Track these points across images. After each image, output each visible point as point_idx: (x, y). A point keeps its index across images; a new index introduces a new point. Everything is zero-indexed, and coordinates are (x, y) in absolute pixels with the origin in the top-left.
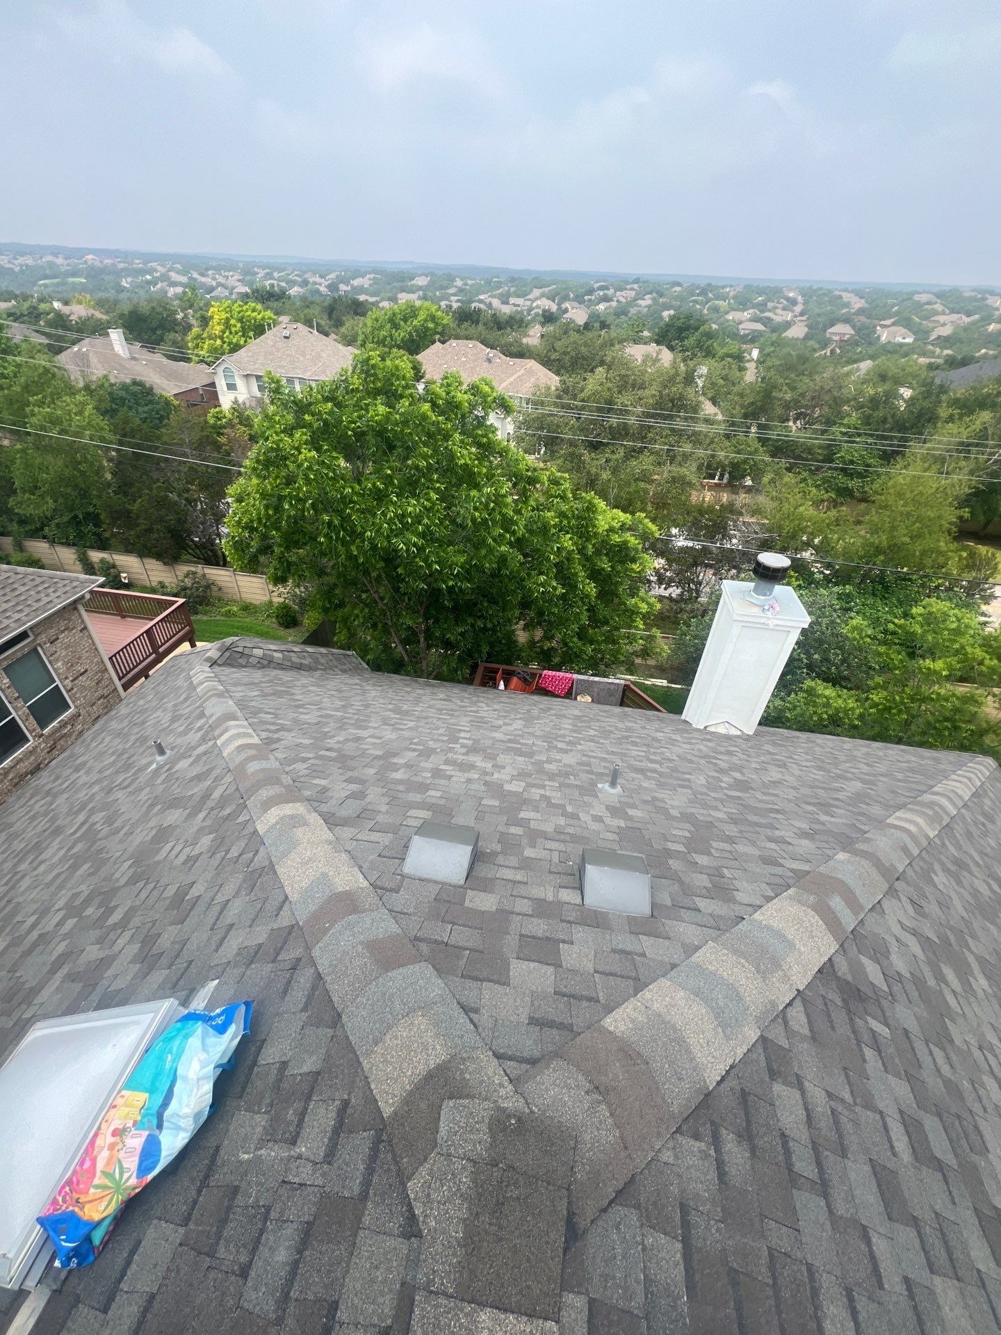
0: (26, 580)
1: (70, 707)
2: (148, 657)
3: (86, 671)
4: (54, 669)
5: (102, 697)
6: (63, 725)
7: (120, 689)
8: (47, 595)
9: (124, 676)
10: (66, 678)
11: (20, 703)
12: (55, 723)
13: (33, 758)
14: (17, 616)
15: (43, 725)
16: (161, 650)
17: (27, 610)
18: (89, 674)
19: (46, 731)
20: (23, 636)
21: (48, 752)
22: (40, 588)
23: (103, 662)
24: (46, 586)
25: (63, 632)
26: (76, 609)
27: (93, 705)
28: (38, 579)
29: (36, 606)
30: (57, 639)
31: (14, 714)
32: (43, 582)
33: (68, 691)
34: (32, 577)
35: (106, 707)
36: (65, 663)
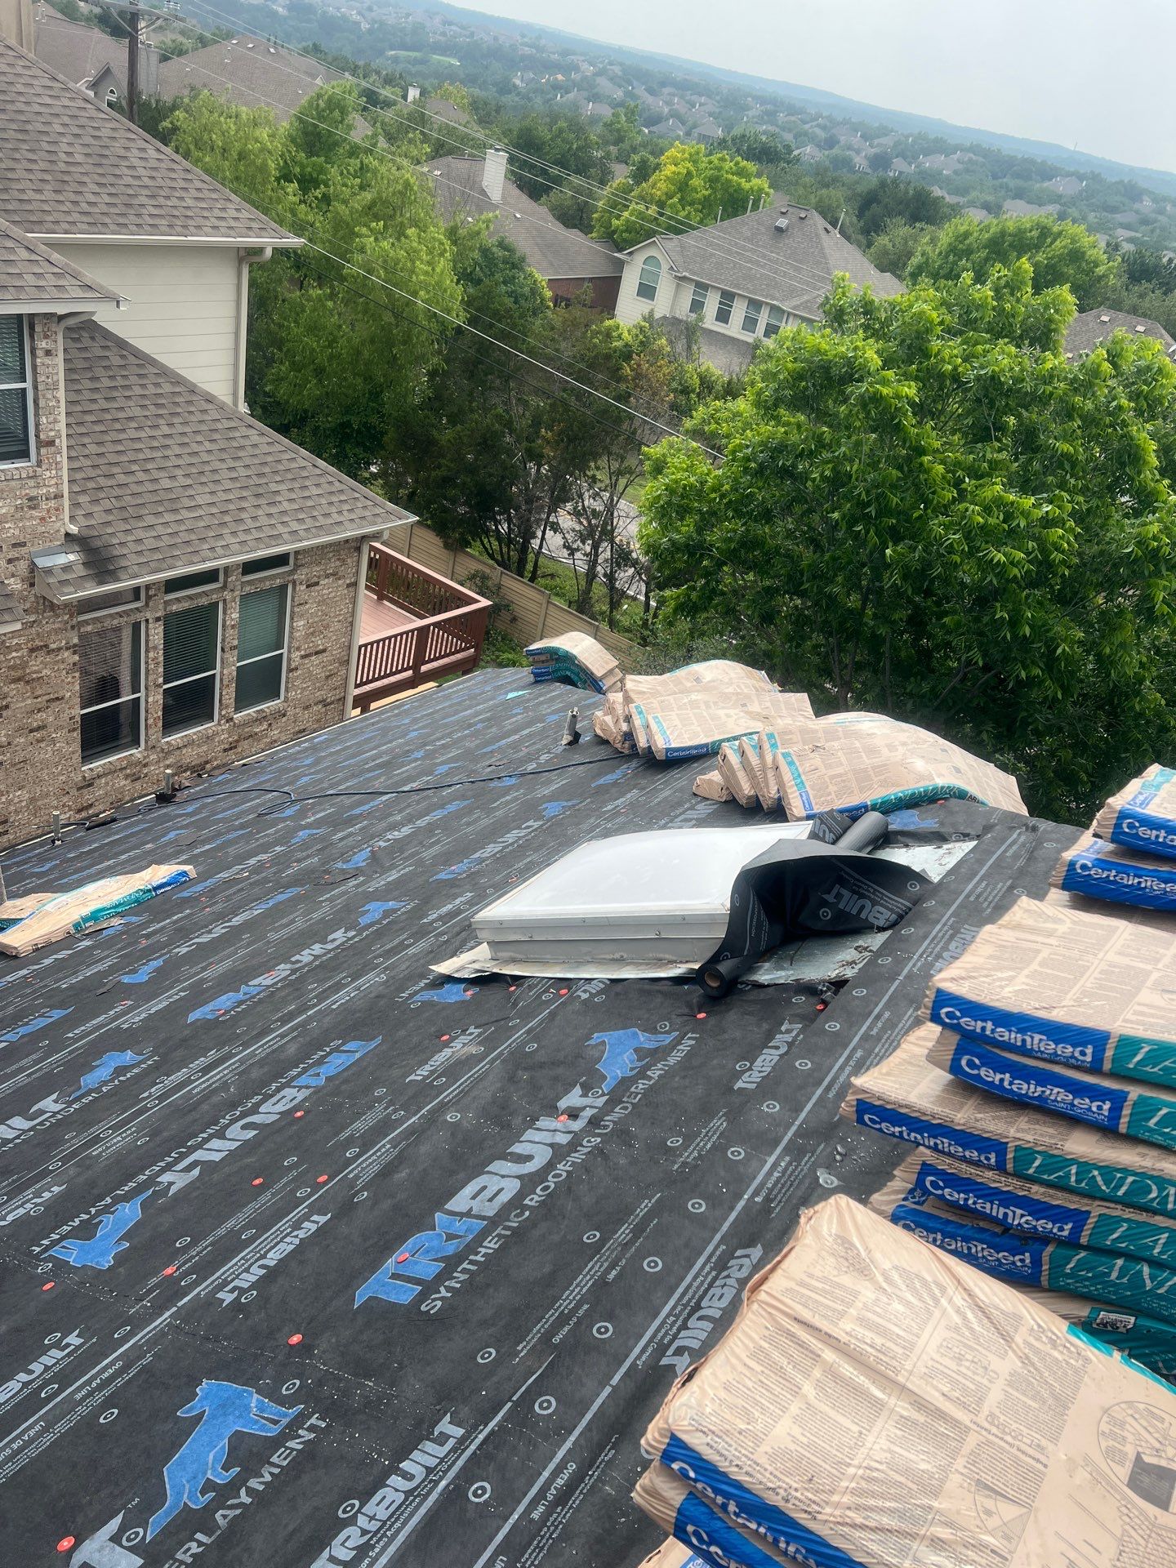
0: (323, 480)
1: (278, 696)
2: (404, 670)
3: (324, 651)
4: (292, 627)
5: (324, 703)
6: (261, 718)
7: (350, 701)
8: (340, 512)
9: (362, 684)
10: (298, 649)
11: (232, 657)
12: (251, 711)
13: (205, 748)
14: (295, 526)
15: (238, 709)
16: (424, 668)
17: (309, 523)
18: (326, 657)
19: (237, 717)
20: (281, 560)
21: (225, 750)
22: (334, 499)
23: (349, 647)
24: (343, 498)
25: (327, 576)
26: (358, 549)
27: (307, 708)
28: (337, 484)
29: (322, 521)
30: (317, 584)
31: (217, 671)
32: (342, 491)
33: (290, 670)
34: (331, 479)
35: (318, 721)
36: (307, 625)
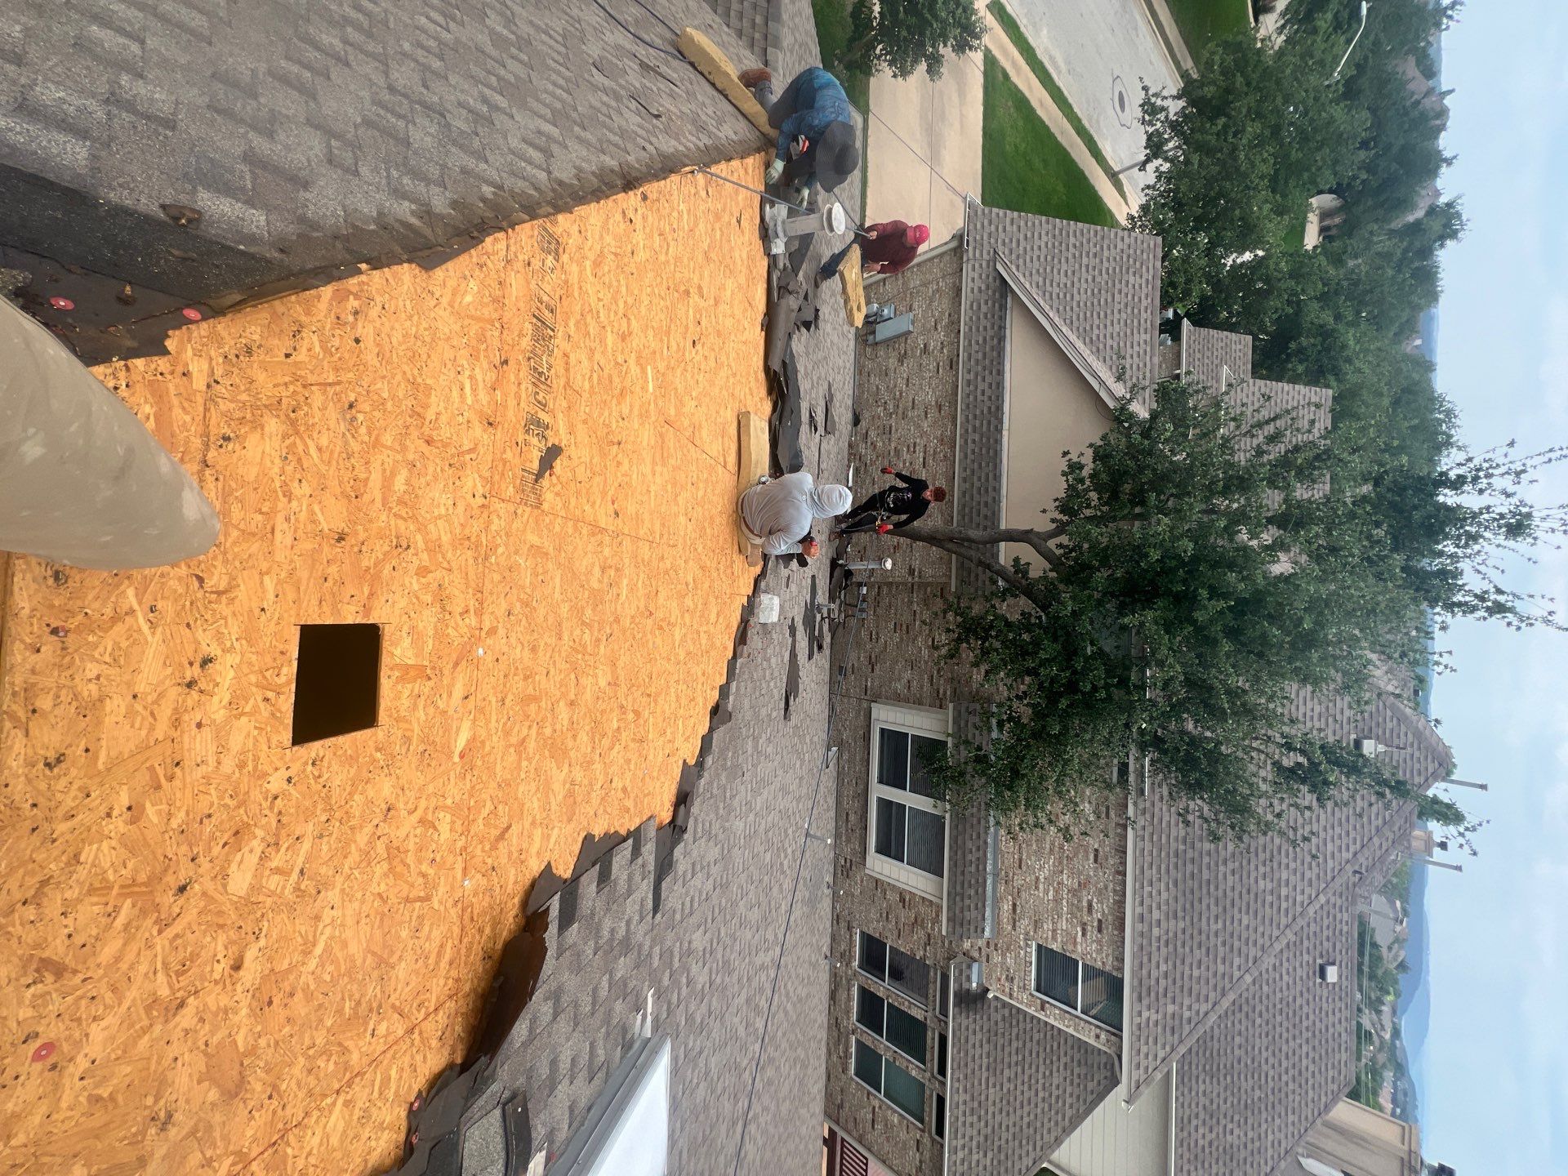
1: (856, 1075)
3: (873, 1127)
4: (896, 1112)
5: (841, 1106)
6: (847, 1055)
7: (836, 1128)
9: (843, 1146)
10: (880, 1108)
11: (889, 1056)
12: (853, 1050)
15: (858, 1042)
18: (869, 1125)
19: (853, 1039)
20: (940, 1131)
23: (869, 1150)
25: (921, 1162)
27: (842, 1092)
30: (918, 1150)
31: (884, 1041)
33: (869, 1093)
36: (893, 1126)
